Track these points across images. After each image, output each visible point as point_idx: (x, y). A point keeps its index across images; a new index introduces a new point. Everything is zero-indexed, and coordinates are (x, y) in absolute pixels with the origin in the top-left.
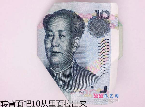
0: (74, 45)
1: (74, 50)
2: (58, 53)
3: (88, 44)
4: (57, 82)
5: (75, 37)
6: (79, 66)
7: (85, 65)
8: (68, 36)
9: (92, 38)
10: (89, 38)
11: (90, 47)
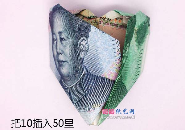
0: (81, 48)
1: (82, 56)
2: (64, 62)
3: (99, 44)
4: (71, 99)
5: (80, 38)
6: (93, 75)
7: (101, 72)
8: (68, 38)
9: (103, 35)
10: (99, 36)
11: (102, 47)
